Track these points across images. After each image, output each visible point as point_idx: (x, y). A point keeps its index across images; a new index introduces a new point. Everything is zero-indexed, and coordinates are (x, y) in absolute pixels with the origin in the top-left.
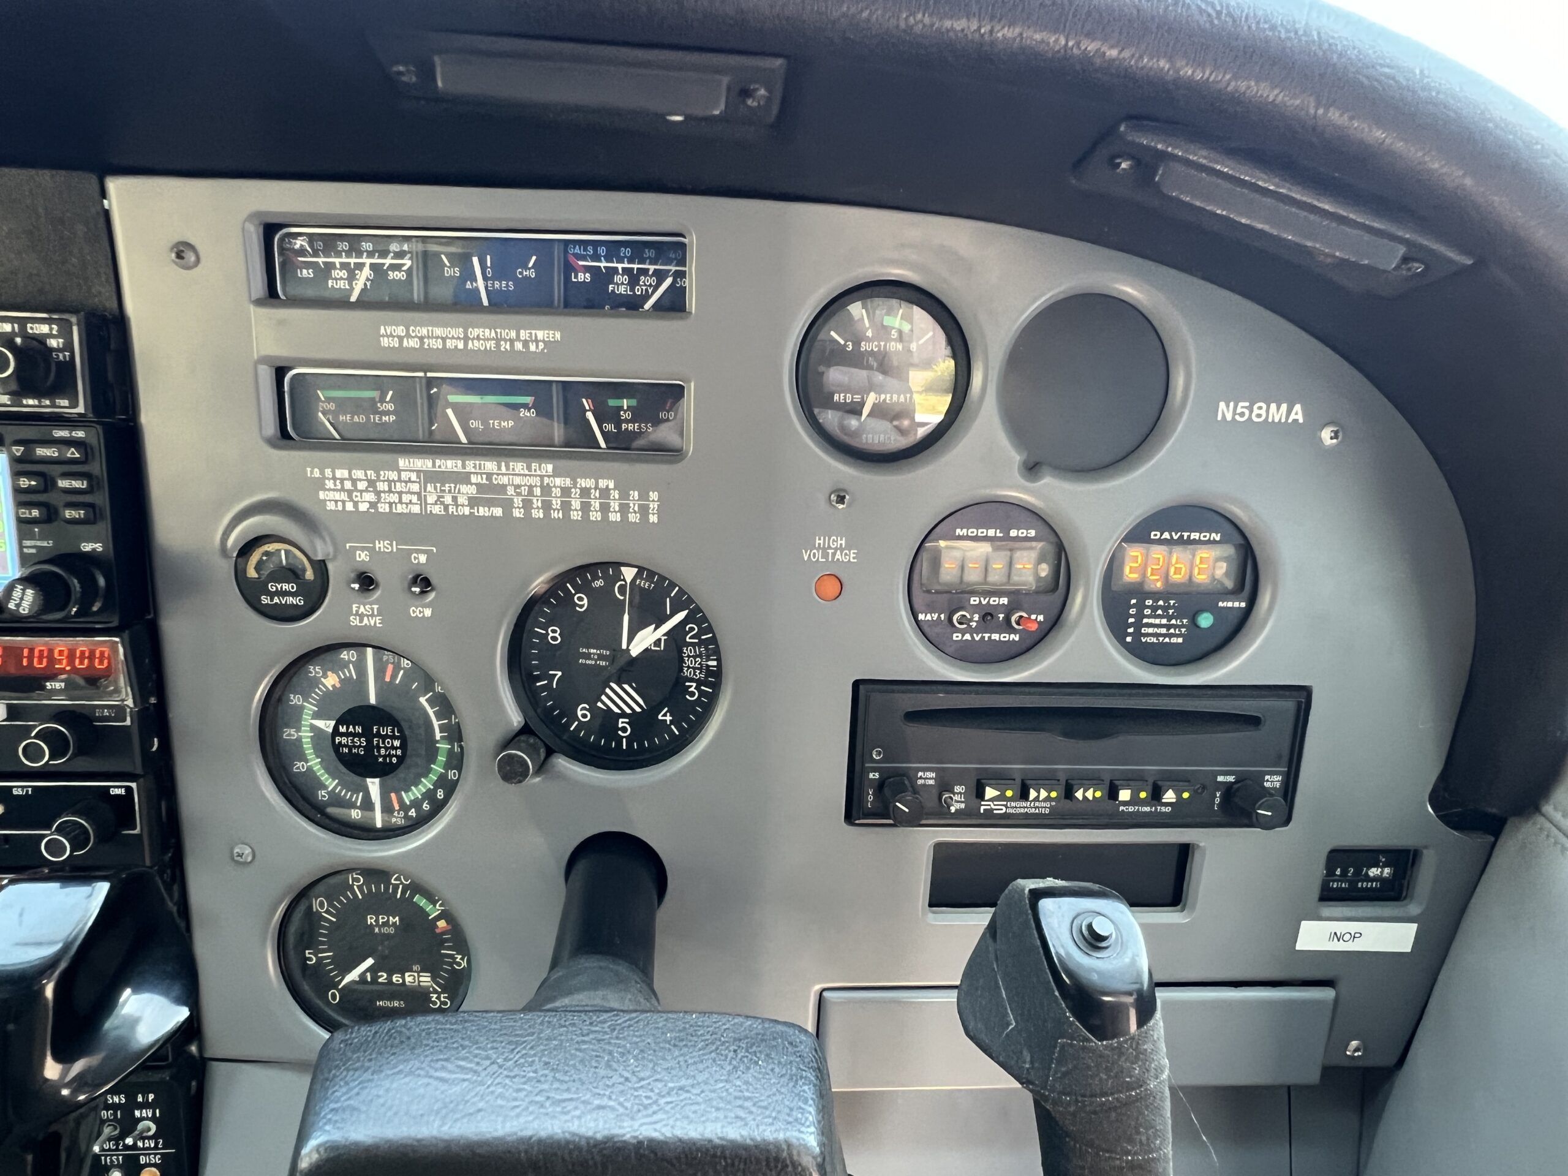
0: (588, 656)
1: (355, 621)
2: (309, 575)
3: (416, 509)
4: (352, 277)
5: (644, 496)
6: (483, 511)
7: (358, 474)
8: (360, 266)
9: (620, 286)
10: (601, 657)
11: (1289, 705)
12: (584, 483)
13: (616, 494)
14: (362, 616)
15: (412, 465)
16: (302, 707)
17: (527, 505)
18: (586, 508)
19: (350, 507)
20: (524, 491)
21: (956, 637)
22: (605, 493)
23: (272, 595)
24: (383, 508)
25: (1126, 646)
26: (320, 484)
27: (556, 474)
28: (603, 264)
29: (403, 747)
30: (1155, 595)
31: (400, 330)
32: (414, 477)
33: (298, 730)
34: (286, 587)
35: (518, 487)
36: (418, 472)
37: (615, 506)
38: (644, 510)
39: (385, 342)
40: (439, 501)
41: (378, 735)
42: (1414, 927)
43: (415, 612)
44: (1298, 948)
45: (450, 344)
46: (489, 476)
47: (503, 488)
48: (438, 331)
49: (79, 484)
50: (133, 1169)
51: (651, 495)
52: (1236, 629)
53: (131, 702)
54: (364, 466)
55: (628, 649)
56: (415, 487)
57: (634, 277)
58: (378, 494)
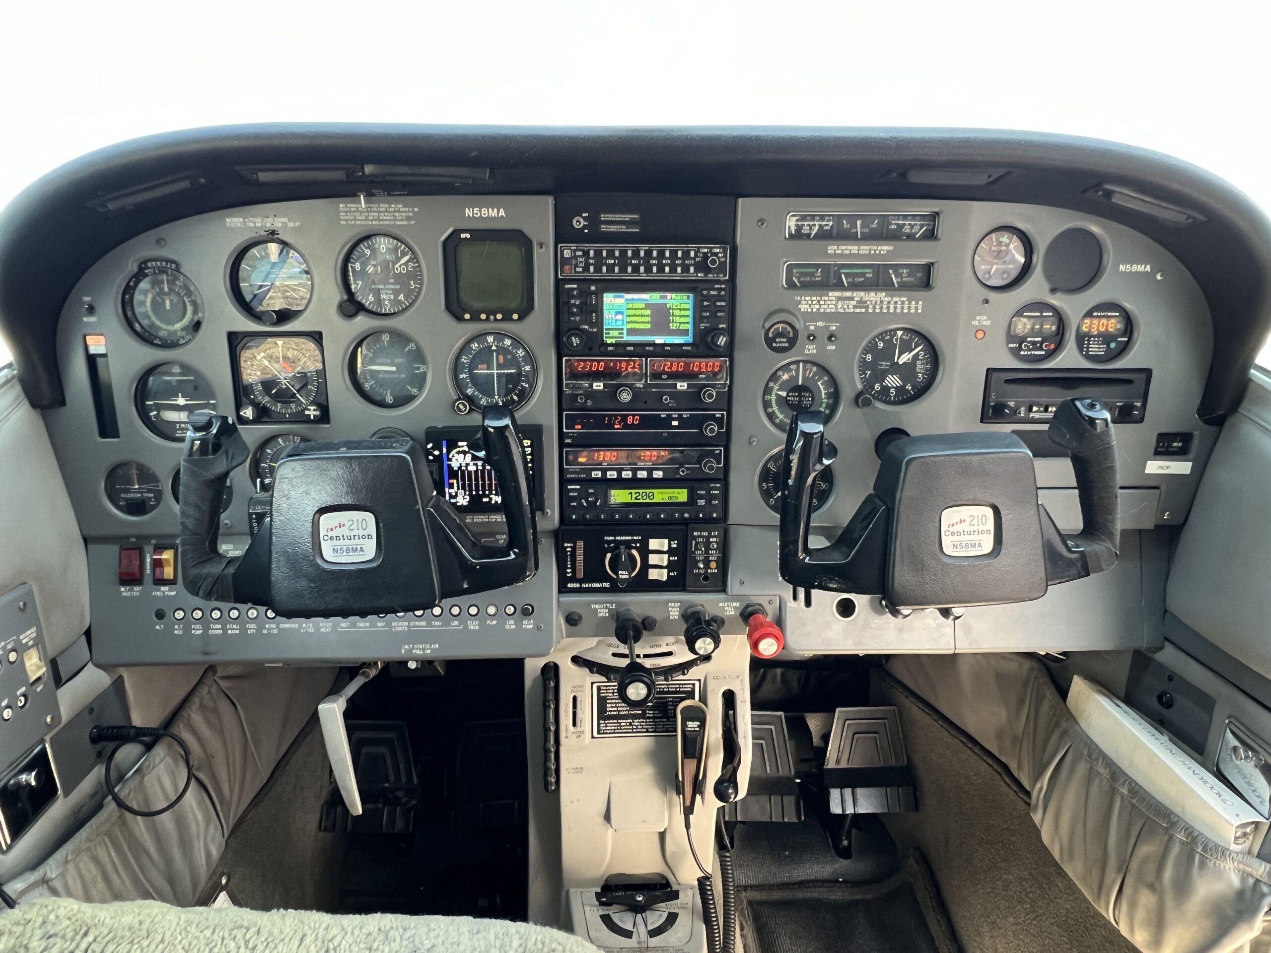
0: (881, 365)
1: (806, 352)
2: (791, 335)
3: (833, 310)
4: (810, 229)
5: (917, 303)
6: (858, 310)
7: (814, 298)
8: (814, 225)
9: (907, 229)
10: (886, 365)
11: (1143, 376)
12: (895, 299)
13: (907, 303)
14: (809, 350)
15: (834, 295)
16: (773, 387)
17: (874, 308)
18: (895, 308)
19: (809, 310)
20: (874, 302)
21: (1022, 353)
22: (903, 302)
23: (777, 343)
24: (822, 310)
25: (1084, 355)
26: (799, 302)
27: (886, 296)
28: (901, 222)
29: (813, 400)
30: (1094, 336)
31: (836, 248)
32: (834, 299)
33: (771, 396)
34: (782, 340)
35: (871, 301)
36: (836, 297)
37: (906, 307)
38: (916, 308)
39: (829, 252)
40: (842, 307)
41: (804, 396)
42: (1191, 464)
43: (829, 348)
44: (1146, 472)
45: (852, 252)
46: (862, 298)
47: (866, 302)
48: (849, 248)
49: (723, 304)
50: (707, 562)
51: (920, 303)
52: (1124, 349)
53: (728, 382)
54: (816, 295)
55: (897, 362)
56: (834, 302)
57: (912, 226)
58: (820, 305)
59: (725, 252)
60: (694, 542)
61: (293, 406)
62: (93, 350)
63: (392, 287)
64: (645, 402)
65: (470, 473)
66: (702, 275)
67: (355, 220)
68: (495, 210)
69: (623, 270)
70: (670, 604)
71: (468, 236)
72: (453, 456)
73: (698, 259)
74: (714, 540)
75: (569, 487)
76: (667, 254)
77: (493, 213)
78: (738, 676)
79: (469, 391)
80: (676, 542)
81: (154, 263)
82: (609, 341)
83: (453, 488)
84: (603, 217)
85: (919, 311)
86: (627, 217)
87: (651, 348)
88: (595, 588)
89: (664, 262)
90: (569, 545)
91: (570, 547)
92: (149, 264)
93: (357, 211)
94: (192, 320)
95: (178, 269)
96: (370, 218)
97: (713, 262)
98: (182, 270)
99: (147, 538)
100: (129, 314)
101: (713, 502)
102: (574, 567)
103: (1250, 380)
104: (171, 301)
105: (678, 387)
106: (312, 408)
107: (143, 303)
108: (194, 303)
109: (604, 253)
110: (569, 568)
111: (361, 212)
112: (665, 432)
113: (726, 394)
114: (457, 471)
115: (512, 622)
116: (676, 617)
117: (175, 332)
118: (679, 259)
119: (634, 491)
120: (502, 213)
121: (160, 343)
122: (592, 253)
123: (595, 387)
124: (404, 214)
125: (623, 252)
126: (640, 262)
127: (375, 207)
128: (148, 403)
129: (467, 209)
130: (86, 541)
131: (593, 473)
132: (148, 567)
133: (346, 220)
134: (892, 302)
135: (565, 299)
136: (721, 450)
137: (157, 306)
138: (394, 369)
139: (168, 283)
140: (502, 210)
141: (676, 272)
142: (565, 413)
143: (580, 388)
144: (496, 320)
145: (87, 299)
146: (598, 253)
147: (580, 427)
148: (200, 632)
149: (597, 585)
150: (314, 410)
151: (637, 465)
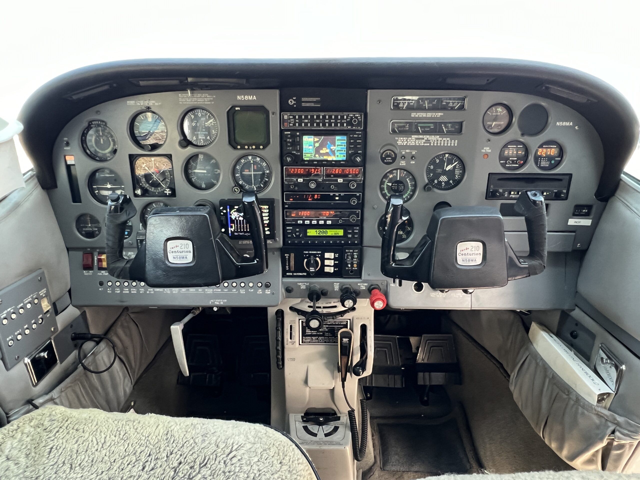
0: (438, 171)
1: (401, 164)
2: (394, 156)
3: (414, 144)
4: (403, 105)
5: (455, 141)
6: (426, 144)
7: (404, 138)
8: (405, 103)
9: (451, 105)
10: (440, 171)
11: (567, 177)
12: (444, 139)
13: (449, 141)
14: (402, 163)
15: (414, 137)
16: (385, 181)
17: (434, 143)
18: (444, 143)
19: (402, 144)
20: (433, 141)
21: (507, 165)
22: (448, 141)
23: (386, 160)
24: (408, 144)
25: (538, 167)
26: (398, 140)
27: (440, 138)
28: (448, 101)
29: (404, 188)
30: (544, 157)
31: (415, 114)
32: (414, 139)
33: (384, 185)
34: (389, 158)
35: (432, 140)
36: (415, 138)
37: (449, 143)
38: (454, 144)
39: (412, 116)
40: (418, 143)
41: (400, 186)
42: (591, 220)
43: (412, 162)
44: (568, 224)
45: (424, 116)
46: (428, 138)
47: (430, 140)
48: (422, 114)
49: (360, 141)
50: (352, 264)
51: (456, 141)
52: (558, 163)
53: (363, 179)
54: (406, 137)
55: (446, 170)
56: (414, 141)
57: (453, 103)
58: (408, 142)
59: (361, 116)
60: (346, 255)
61: (159, 188)
62: (69, 163)
63: (204, 133)
64: (323, 188)
65: (240, 221)
66: (350, 127)
67: (186, 101)
68: (252, 96)
69: (312, 125)
70: (334, 284)
71: (239, 109)
72: (232, 213)
73: (348, 120)
74: (356, 254)
75: (287, 228)
76: (333, 117)
77: (250, 98)
78: (368, 318)
79: (240, 182)
80: (338, 254)
81: (95, 122)
82: (306, 159)
83: (232, 228)
84: (304, 99)
85: (456, 145)
86: (315, 99)
87: (326, 163)
88: (300, 275)
89: (332, 121)
90: (287, 255)
91: (288, 256)
92: (93, 123)
93: (187, 98)
94: (113, 148)
95: (106, 125)
96: (193, 101)
97: (355, 121)
98: (108, 126)
99: (94, 249)
100: (85, 146)
101: (355, 236)
102: (289, 265)
103: (621, 180)
104: (103, 139)
105: (339, 181)
106: (168, 190)
107: (91, 141)
108: (113, 141)
109: (303, 117)
110: (287, 266)
111: (189, 98)
112: (332, 203)
113: (362, 185)
114: (234, 220)
115: (260, 290)
116: (338, 290)
117: (105, 154)
118: (339, 119)
119: (318, 230)
120: (255, 98)
121: (99, 159)
122: (297, 117)
123: (299, 181)
124: (209, 99)
125: (312, 117)
126: (320, 121)
127: (195, 95)
128: (94, 187)
129: (238, 96)
130: (68, 249)
131: (299, 221)
132: (96, 262)
133: (182, 102)
134: (443, 141)
135: (284, 139)
136: (359, 211)
137: (97, 142)
138: (205, 172)
139: (102, 132)
140: (254, 96)
141: (337, 126)
142: (285, 193)
143: (292, 181)
144: (252, 149)
145: (66, 139)
146: (300, 117)
147: (292, 200)
148: (119, 292)
149: (300, 274)
150: (169, 191)
151: (319, 218)
